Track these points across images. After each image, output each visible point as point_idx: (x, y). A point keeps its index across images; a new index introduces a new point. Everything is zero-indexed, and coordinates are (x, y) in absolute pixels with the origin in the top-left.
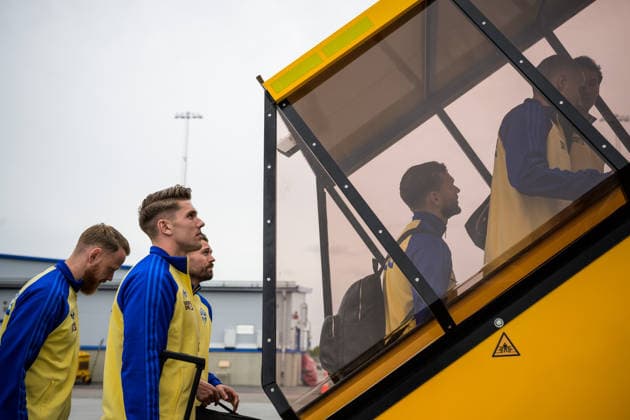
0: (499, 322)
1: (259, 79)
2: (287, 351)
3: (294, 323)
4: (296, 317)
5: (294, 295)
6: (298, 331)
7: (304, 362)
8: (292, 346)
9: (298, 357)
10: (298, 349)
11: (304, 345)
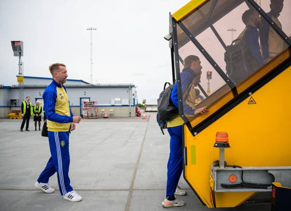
0: (250, 93)
1: (170, 13)
2: (131, 106)
3: (133, 97)
4: (134, 95)
5: (133, 88)
6: (134, 99)
7: (137, 109)
8: (133, 105)
9: (135, 107)
10: (134, 105)
11: (136, 103)
